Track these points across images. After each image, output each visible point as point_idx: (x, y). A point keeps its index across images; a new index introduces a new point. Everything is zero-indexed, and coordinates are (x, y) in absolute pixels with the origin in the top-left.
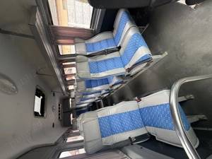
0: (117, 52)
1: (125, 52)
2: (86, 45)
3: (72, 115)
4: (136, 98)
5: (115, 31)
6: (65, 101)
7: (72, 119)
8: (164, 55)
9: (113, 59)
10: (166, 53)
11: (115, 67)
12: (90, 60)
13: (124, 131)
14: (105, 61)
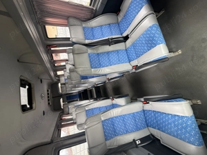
0: (123, 43)
1: (134, 45)
2: (84, 28)
3: (61, 100)
4: (142, 100)
5: (122, 14)
6: (53, 86)
7: (62, 104)
8: (177, 54)
9: (117, 51)
10: (180, 52)
11: (120, 62)
12: (90, 51)
13: (127, 132)
14: (108, 53)
